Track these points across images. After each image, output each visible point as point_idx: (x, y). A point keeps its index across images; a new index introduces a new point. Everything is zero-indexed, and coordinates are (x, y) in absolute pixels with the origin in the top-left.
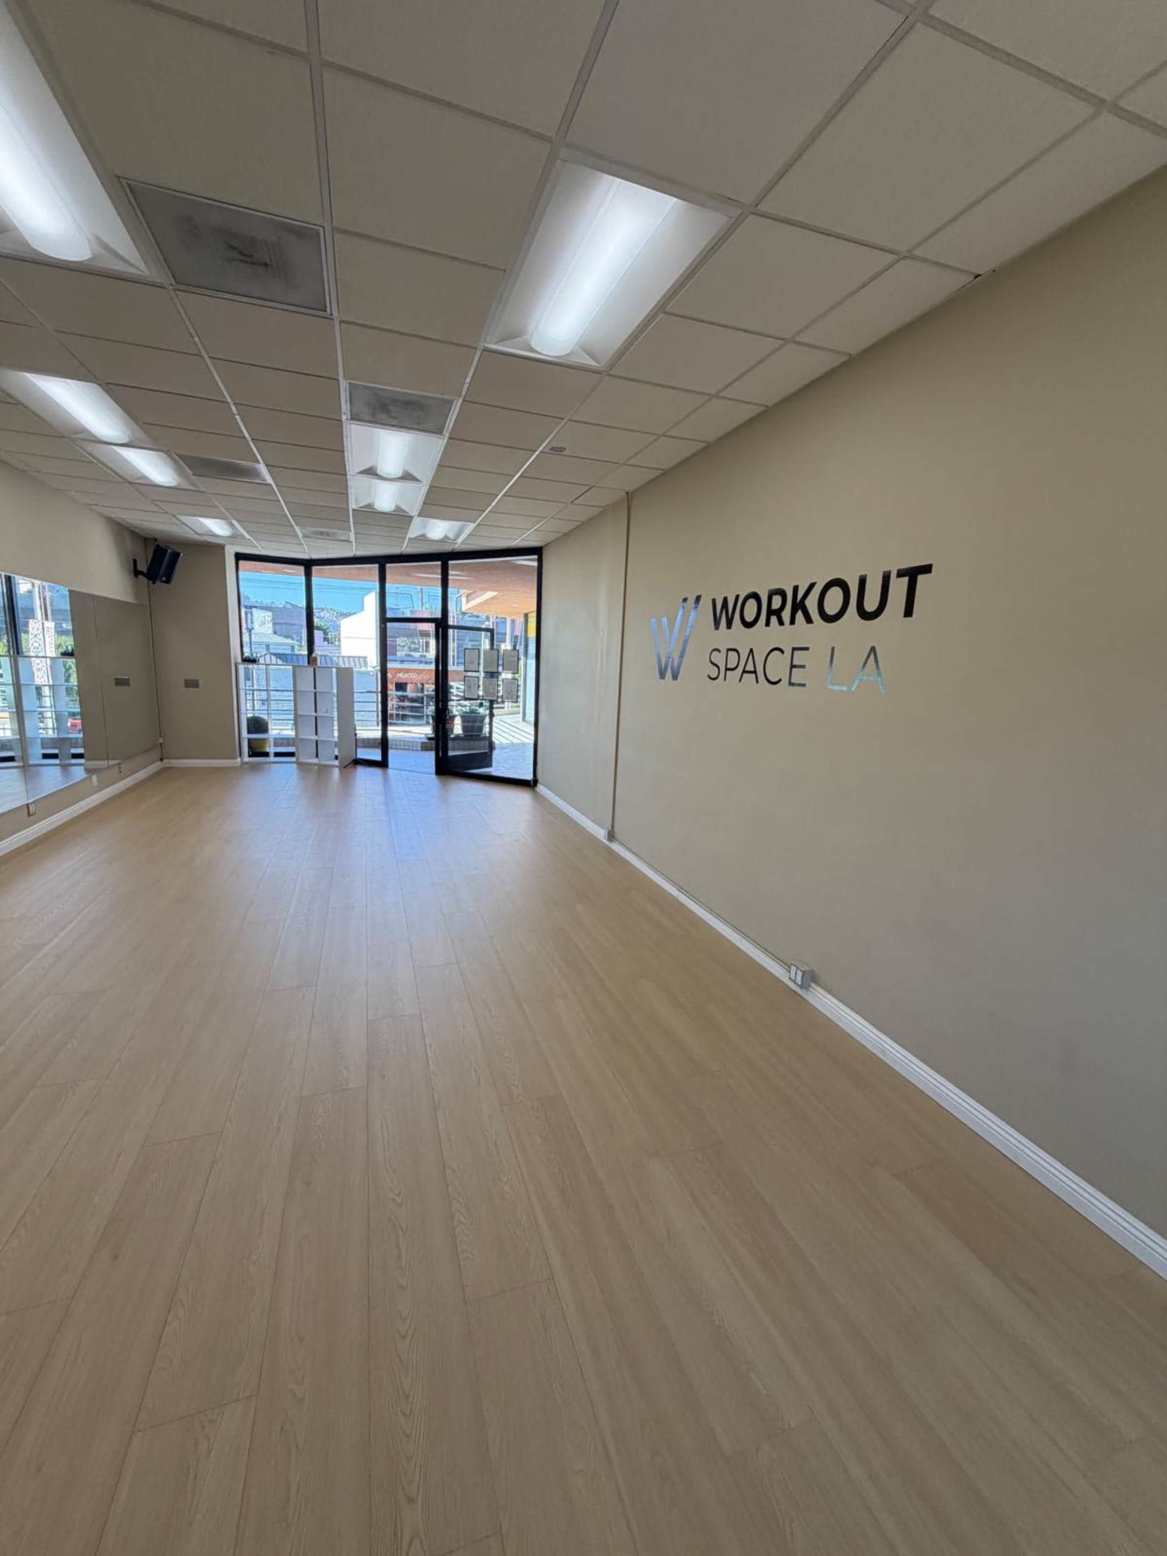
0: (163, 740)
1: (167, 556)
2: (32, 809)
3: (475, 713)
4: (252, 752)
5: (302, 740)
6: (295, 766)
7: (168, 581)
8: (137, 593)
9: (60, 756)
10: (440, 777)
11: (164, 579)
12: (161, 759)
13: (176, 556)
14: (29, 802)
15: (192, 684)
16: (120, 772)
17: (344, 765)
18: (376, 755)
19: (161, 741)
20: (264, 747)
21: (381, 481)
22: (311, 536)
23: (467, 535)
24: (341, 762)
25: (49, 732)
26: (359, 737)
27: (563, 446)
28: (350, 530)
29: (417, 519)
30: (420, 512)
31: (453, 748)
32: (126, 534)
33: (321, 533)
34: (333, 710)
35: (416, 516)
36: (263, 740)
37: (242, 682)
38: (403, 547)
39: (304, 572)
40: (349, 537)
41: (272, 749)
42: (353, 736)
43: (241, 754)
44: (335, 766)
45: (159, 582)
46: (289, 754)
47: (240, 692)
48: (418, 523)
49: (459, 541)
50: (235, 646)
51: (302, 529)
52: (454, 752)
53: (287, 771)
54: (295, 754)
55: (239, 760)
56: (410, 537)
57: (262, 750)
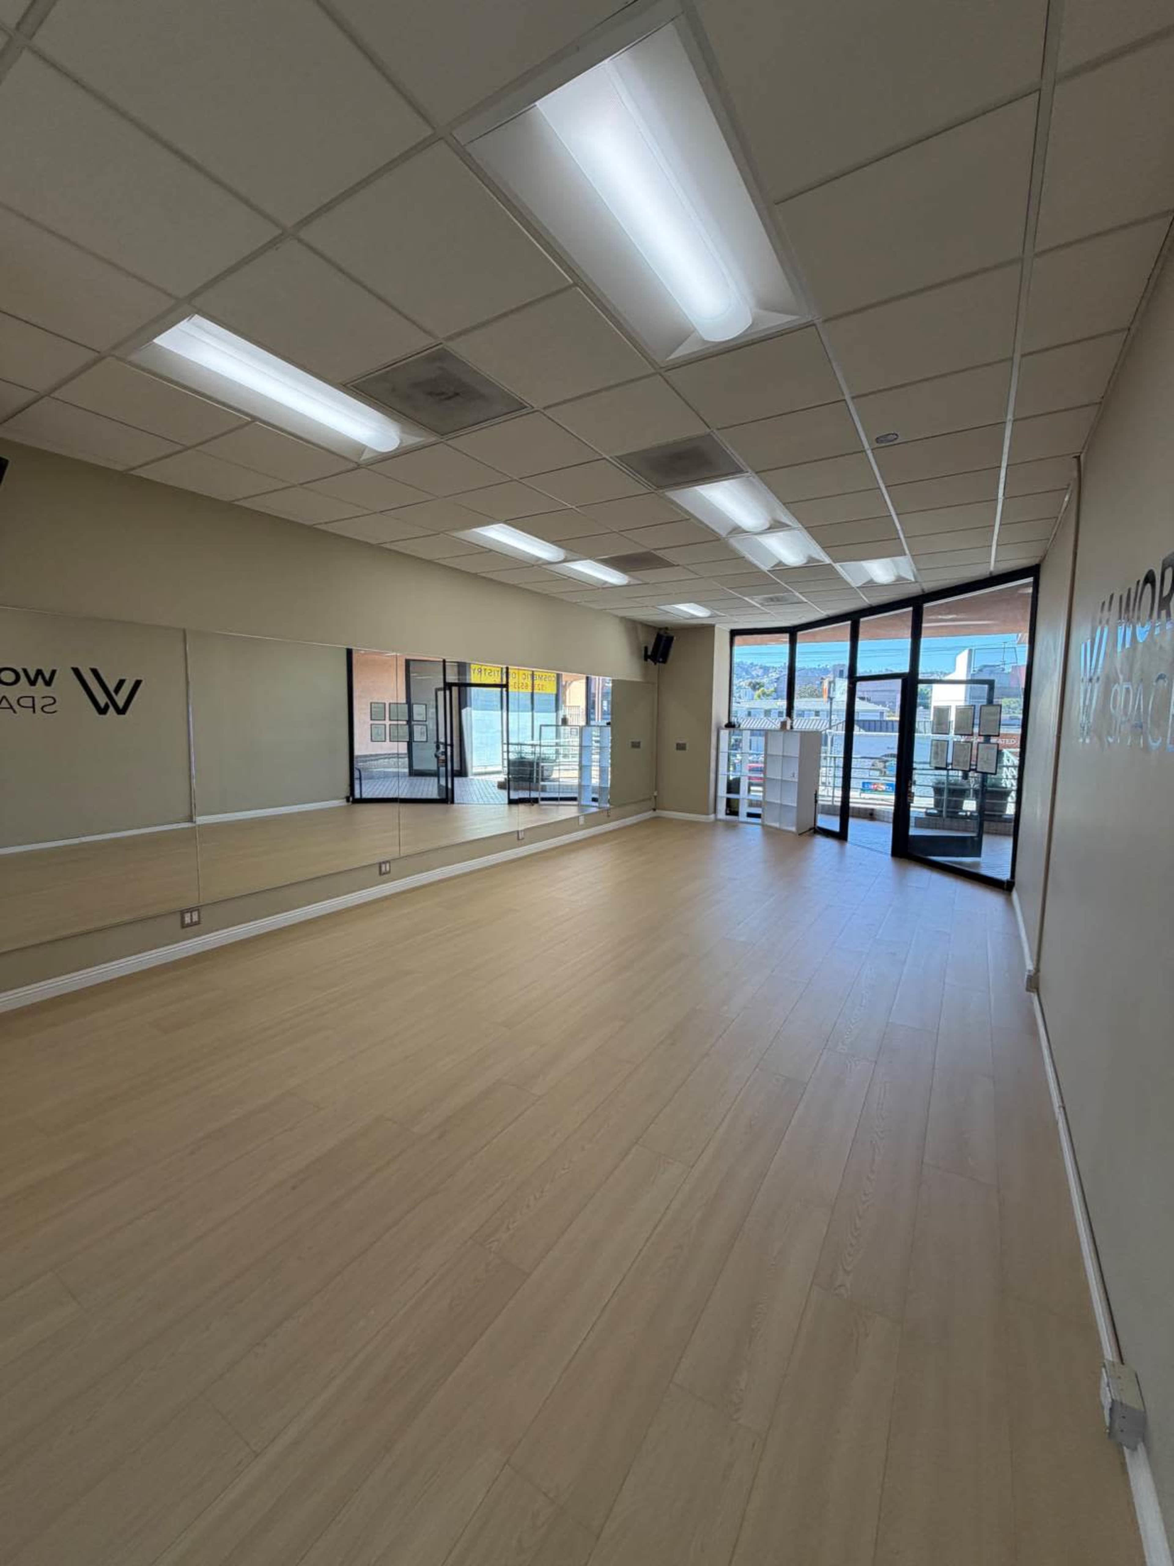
0: (658, 793)
1: (663, 642)
2: (521, 836)
3: (997, 787)
4: (730, 810)
5: (768, 803)
6: (760, 827)
7: (664, 661)
8: (645, 672)
9: (599, 800)
10: (898, 859)
11: (661, 660)
12: (654, 810)
13: (670, 640)
14: (520, 829)
15: (681, 747)
16: (609, 816)
17: (800, 832)
18: (833, 824)
19: (655, 794)
20: (738, 807)
21: (756, 537)
22: (766, 604)
23: (915, 570)
24: (798, 829)
25: (595, 781)
26: (820, 802)
27: (888, 433)
28: (790, 591)
29: (837, 566)
30: (831, 558)
31: (912, 827)
32: (639, 626)
33: (772, 599)
34: (796, 775)
35: (832, 563)
36: (738, 800)
37: (724, 746)
38: (861, 598)
39: (788, 640)
40: (798, 598)
41: (744, 809)
42: (813, 801)
43: (715, 811)
44: (792, 832)
45: (659, 662)
46: (757, 816)
47: (721, 754)
48: (844, 569)
49: (919, 580)
50: (719, 713)
51: (752, 599)
52: (913, 832)
53: (753, 832)
54: (762, 816)
55: (712, 817)
56: (858, 588)
57: (736, 810)
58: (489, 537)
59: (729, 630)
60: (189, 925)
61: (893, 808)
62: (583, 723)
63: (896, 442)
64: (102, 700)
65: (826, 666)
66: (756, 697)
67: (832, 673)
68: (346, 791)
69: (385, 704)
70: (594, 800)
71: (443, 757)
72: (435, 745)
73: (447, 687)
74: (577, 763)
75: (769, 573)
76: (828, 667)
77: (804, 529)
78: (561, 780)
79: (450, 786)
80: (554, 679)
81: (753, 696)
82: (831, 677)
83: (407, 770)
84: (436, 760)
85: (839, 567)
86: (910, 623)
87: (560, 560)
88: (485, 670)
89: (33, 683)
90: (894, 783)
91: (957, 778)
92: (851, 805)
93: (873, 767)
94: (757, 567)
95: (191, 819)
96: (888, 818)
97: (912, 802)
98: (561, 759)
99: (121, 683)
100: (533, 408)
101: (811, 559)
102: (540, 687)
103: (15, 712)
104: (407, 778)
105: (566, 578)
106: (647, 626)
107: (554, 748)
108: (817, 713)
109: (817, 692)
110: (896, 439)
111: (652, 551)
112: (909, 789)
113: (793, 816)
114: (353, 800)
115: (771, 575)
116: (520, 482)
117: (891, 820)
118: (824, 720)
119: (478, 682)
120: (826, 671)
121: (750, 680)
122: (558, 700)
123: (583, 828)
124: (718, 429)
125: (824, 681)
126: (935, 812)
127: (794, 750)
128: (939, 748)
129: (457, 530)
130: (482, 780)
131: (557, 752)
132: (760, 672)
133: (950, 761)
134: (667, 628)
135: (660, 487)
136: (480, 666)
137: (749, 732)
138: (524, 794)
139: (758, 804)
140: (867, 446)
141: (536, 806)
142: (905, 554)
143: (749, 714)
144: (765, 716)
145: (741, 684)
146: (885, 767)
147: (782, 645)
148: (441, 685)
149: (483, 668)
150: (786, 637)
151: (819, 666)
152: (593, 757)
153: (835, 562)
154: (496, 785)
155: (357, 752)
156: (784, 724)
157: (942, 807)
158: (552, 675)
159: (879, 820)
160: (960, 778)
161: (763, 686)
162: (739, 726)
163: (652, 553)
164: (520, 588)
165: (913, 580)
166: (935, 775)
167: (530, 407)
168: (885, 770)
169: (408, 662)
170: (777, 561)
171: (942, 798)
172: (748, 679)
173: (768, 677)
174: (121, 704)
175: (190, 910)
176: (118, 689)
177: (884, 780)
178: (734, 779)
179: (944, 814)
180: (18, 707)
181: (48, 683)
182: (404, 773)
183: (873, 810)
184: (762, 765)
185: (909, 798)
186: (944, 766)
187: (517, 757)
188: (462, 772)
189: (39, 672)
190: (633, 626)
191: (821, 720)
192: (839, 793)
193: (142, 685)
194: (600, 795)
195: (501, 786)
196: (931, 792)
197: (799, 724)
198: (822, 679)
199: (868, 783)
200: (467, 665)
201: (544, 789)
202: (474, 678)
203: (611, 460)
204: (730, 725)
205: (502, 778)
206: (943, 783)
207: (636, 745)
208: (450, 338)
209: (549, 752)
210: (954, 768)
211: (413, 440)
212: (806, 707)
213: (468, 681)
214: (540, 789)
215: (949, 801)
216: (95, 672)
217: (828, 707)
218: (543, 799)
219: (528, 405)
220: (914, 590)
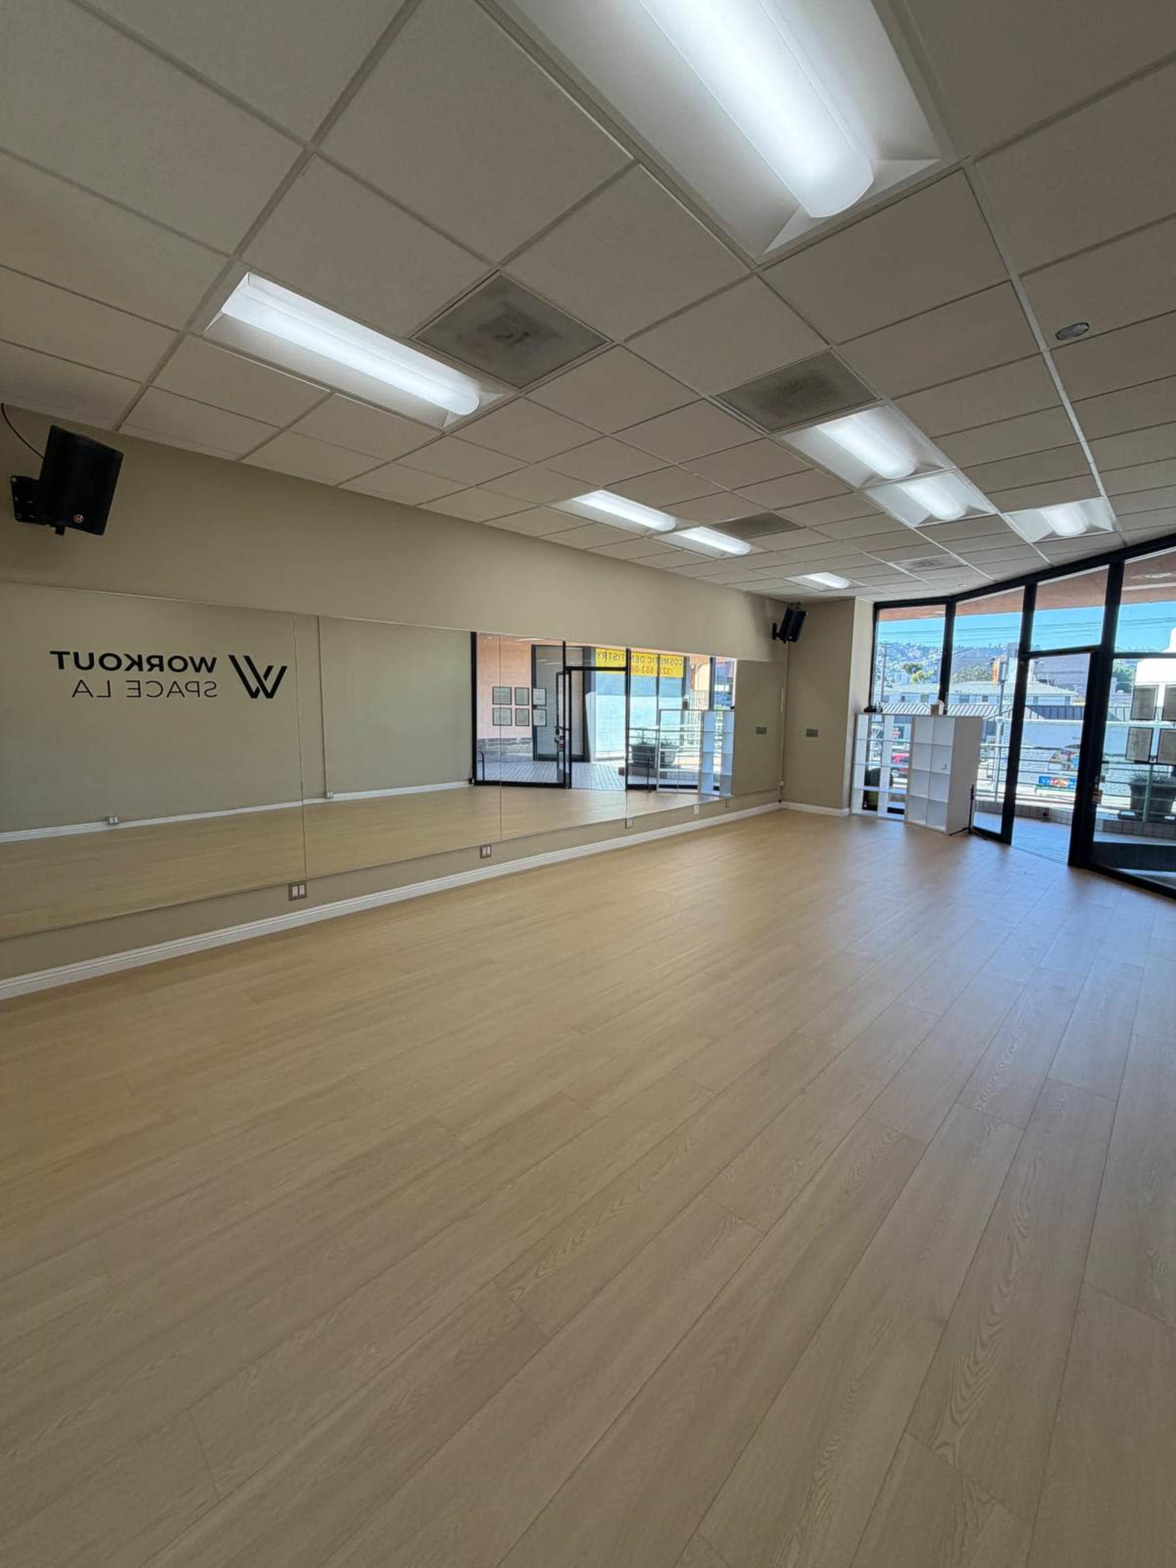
0: (785, 783)
1: (794, 617)
2: (629, 823)
4: (868, 804)
5: (913, 797)
6: (902, 824)
7: (795, 639)
8: (773, 652)
9: (720, 789)
10: (1075, 869)
11: (791, 638)
12: (780, 801)
13: (802, 615)
14: (628, 817)
15: (812, 733)
17: (951, 832)
18: (994, 824)
19: (782, 784)
20: (877, 801)
21: (898, 485)
22: (917, 569)
23: (1113, 516)
24: (948, 828)
25: (717, 769)
26: (977, 798)
27: (1074, 323)
28: (947, 553)
29: (1006, 517)
30: (998, 507)
31: (1098, 831)
32: (768, 603)
33: (922, 564)
34: (949, 767)
35: (999, 513)
36: (877, 793)
37: (862, 732)
38: (1040, 556)
39: (944, 612)
40: (957, 561)
41: (884, 803)
42: (969, 797)
43: (850, 805)
44: (942, 832)
45: (789, 640)
46: (900, 812)
47: (858, 742)
48: (1014, 520)
49: (1119, 529)
50: (858, 695)
51: (898, 564)
52: (1098, 837)
53: (895, 829)
54: (905, 812)
55: (846, 811)
56: (1035, 543)
57: (874, 804)
58: (589, 506)
59: (873, 603)
60: (296, 898)
61: (1072, 807)
62: (706, 708)
63: (1086, 335)
64: (254, 684)
65: (1000, 645)
66: (911, 681)
67: (1006, 653)
68: (468, 773)
69: (511, 688)
70: (716, 788)
71: (562, 742)
72: (555, 729)
73: (566, 672)
74: (699, 750)
75: (916, 531)
76: (1002, 646)
77: (960, 472)
78: (682, 767)
79: (567, 771)
80: (681, 662)
81: (909, 679)
82: (1004, 657)
83: (531, 755)
84: (556, 744)
85: (1007, 517)
86: (1105, 586)
87: (671, 528)
88: (610, 653)
89: (198, 670)
90: (1076, 778)
91: (1165, 774)
92: (1017, 802)
93: (1053, 760)
94: (901, 524)
95: (324, 796)
96: (1067, 819)
97: (1099, 801)
98: (686, 744)
99: (270, 669)
100: (613, 341)
101: (971, 511)
102: (666, 671)
103: (183, 696)
104: (532, 762)
105: (678, 549)
106: (777, 601)
107: (679, 733)
108: (985, 698)
109: (986, 674)
110: (1086, 330)
111: (773, 512)
112: (1096, 786)
113: (943, 814)
114: (476, 782)
115: (918, 532)
116: (612, 438)
117: (1070, 822)
118: (994, 705)
119: (603, 665)
120: (999, 651)
121: (904, 663)
122: (685, 684)
123: (695, 818)
124: (839, 345)
125: (995, 662)
126: (1133, 814)
127: (947, 737)
128: (1140, 738)
129: (555, 500)
130: (604, 766)
131: (682, 738)
132: (918, 653)
133: (1154, 753)
134: (799, 603)
135: (772, 430)
136: (604, 651)
137: (893, 717)
138: (642, 781)
139: (902, 798)
140: (1043, 346)
141: (653, 793)
142: (1100, 495)
143: (903, 699)
144: (922, 701)
145: (896, 666)
146: (1069, 760)
147: (936, 619)
148: (561, 670)
149: (608, 652)
150: (942, 609)
151: (990, 645)
152: (716, 745)
153: (1003, 511)
154: (617, 771)
155: (479, 736)
156: (935, 709)
157: (1142, 809)
158: (679, 658)
159: (1055, 822)
160: (1169, 775)
161: (920, 669)
162: (881, 711)
163: (772, 514)
164: (632, 563)
165: (1111, 530)
166: (1135, 770)
167: (610, 341)
168: (1070, 763)
169: (534, 648)
170: (929, 515)
171: (1142, 798)
172: (904, 660)
173: (928, 659)
174: (269, 688)
175: (298, 884)
176: (266, 676)
177: (1063, 775)
178: (874, 770)
179: (1144, 817)
180: (186, 692)
181: (210, 670)
182: (529, 758)
183: (1047, 809)
184: (908, 755)
185: (1095, 797)
186: (1146, 760)
187: (637, 742)
188: (584, 758)
189: (203, 660)
190: (759, 601)
191: (989, 706)
192: (1002, 788)
193: (287, 671)
194: (721, 784)
195: (621, 772)
196: (1128, 791)
197: (955, 709)
198: (994, 659)
199: (1046, 777)
200: (592, 649)
201: (664, 776)
202: (599, 662)
203: (711, 400)
204: (870, 710)
205: (622, 764)
206: (1145, 781)
207: (761, 731)
208: (507, 261)
209: (674, 738)
210: (1159, 762)
211: (493, 397)
212: (971, 692)
213: (592, 665)
214: (659, 776)
215: (1151, 802)
216: (248, 659)
217: (999, 692)
218: (662, 786)
219: (607, 340)
220: (1113, 543)
